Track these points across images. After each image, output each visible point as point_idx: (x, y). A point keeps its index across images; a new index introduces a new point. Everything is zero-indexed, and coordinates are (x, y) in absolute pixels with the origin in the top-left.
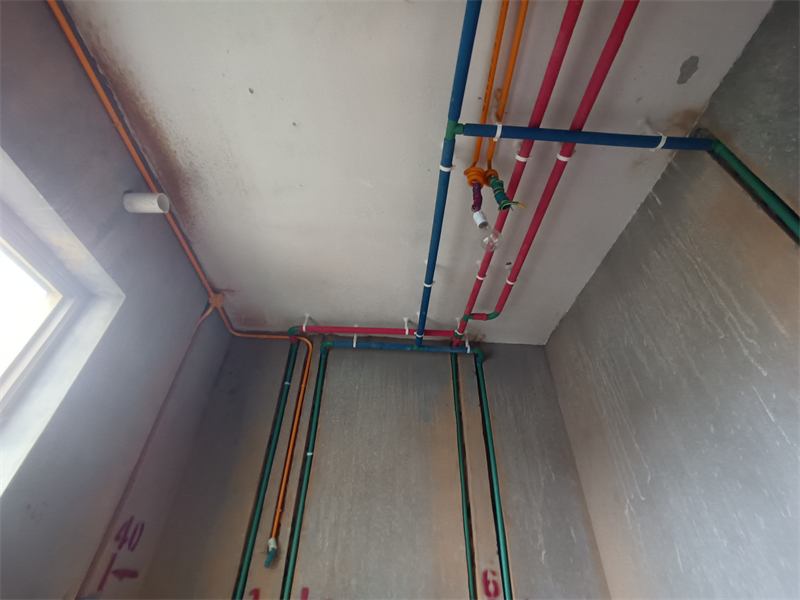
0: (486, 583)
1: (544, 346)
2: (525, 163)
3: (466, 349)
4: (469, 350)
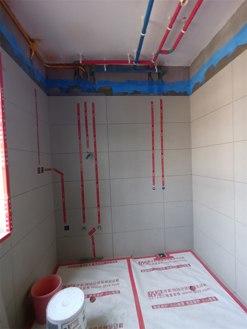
1: (189, 67)
3: (156, 70)
4: (156, 71)
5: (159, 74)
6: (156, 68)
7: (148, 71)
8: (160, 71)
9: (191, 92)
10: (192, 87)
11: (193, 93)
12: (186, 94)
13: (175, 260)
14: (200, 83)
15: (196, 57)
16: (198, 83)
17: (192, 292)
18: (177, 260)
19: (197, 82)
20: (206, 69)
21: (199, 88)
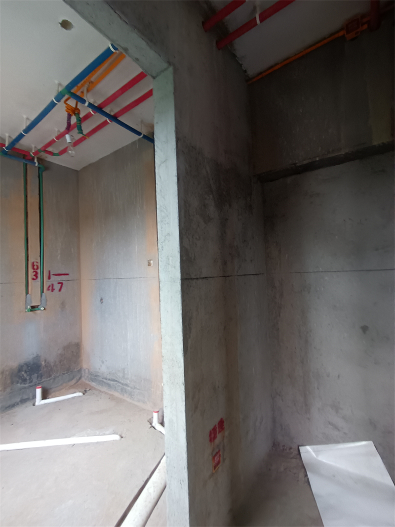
0: (33, 265)
1: (78, 171)
2: (93, 115)
3: (35, 163)
4: (37, 165)
5: (39, 168)
6: (36, 161)
7: (24, 161)
8: (40, 166)
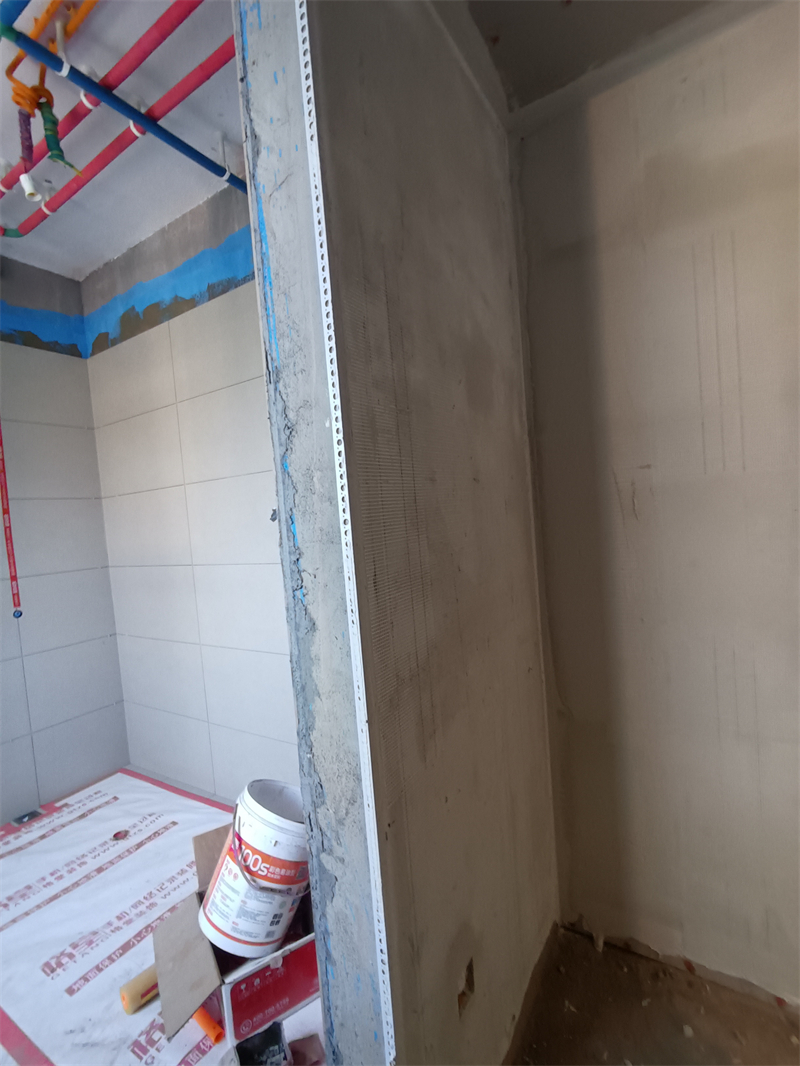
1: (78, 282)
2: (90, 111)
9: (90, 351)
10: (91, 338)
11: (93, 354)
12: (74, 351)
13: (71, 809)
14: (111, 337)
15: (95, 268)
16: (107, 334)
17: (119, 842)
18: (80, 805)
19: (103, 331)
20: (121, 311)
21: (108, 347)
